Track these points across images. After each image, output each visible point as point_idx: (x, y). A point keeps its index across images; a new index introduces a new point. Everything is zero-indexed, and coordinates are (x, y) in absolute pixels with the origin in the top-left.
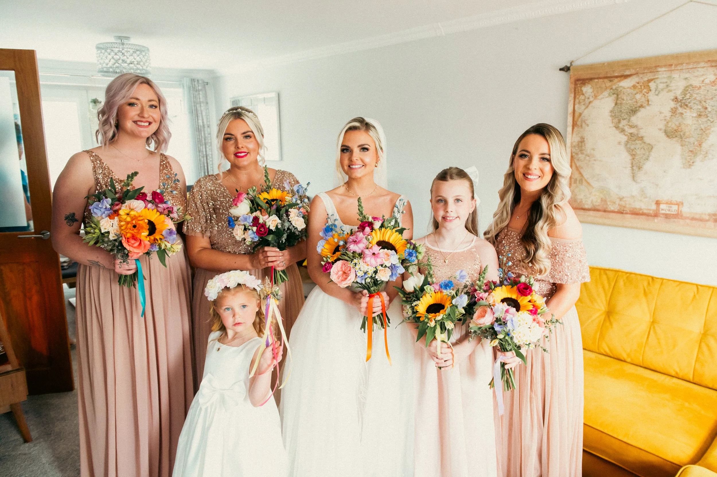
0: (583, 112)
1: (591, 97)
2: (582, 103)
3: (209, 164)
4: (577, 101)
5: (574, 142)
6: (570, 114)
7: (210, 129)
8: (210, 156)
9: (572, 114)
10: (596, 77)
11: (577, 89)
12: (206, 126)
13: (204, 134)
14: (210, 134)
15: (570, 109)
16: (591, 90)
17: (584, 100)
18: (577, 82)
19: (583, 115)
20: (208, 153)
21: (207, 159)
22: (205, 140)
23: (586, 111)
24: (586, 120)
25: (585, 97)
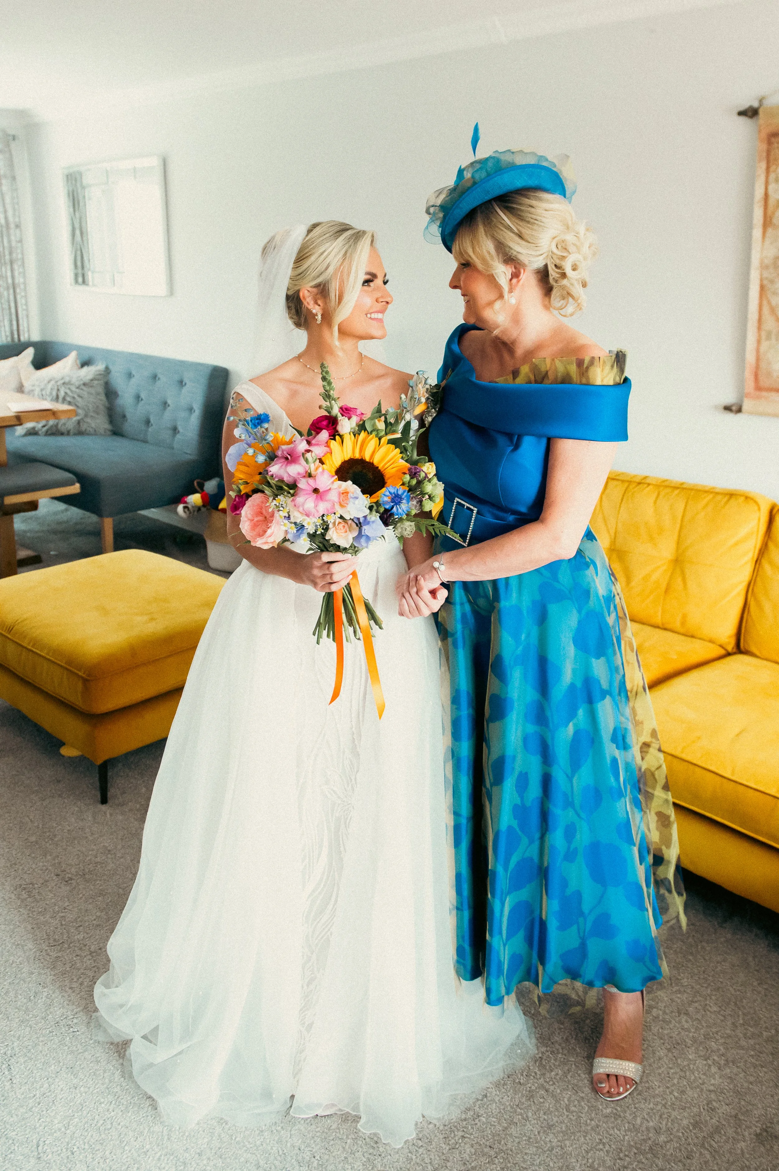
3: (19, 305)
4: (772, 176)
5: (767, 257)
6: (758, 203)
7: (21, 231)
8: (22, 286)
9: (763, 203)
11: (771, 154)
12: (12, 226)
13: (9, 241)
14: (21, 241)
15: (759, 192)
18: (773, 139)
20: (17, 281)
21: (14, 292)
22: (11, 253)
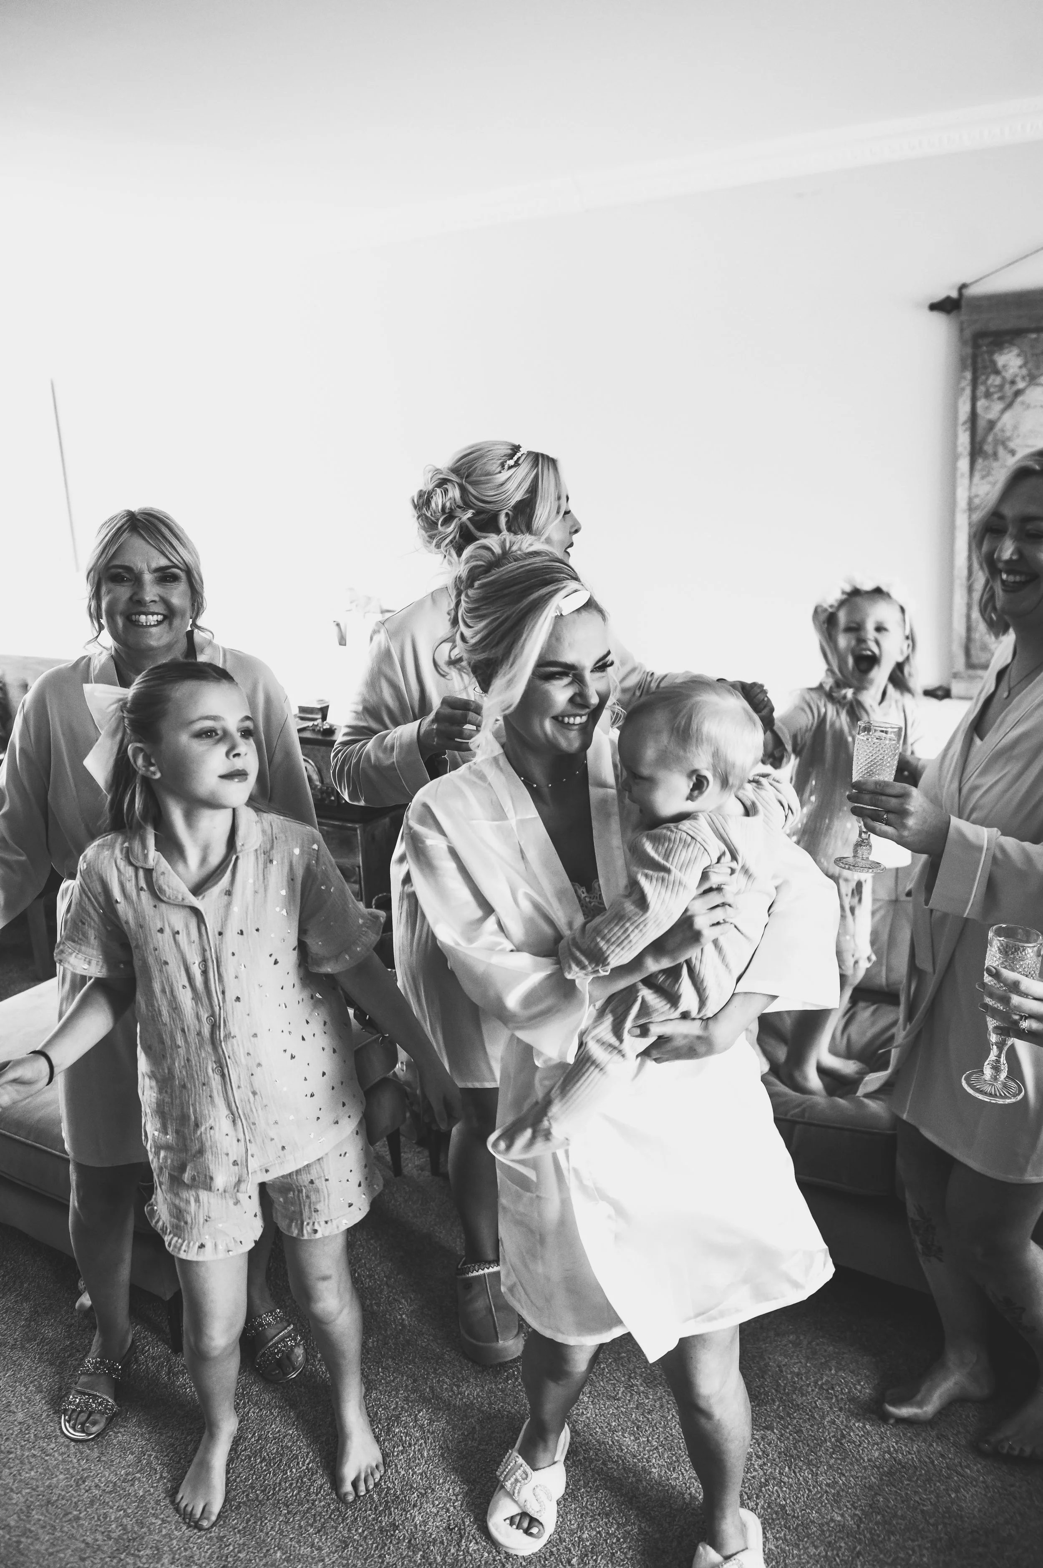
0: (999, 418)
1: (1018, 379)
2: (996, 396)
4: (981, 389)
5: (977, 496)
6: (964, 423)
9: (968, 425)
10: (1033, 326)
11: (979, 360)
15: (964, 412)
16: (1019, 362)
17: (1001, 387)
18: (980, 341)
19: (999, 426)
23: (1007, 417)
24: (1009, 439)
25: (1004, 378)
